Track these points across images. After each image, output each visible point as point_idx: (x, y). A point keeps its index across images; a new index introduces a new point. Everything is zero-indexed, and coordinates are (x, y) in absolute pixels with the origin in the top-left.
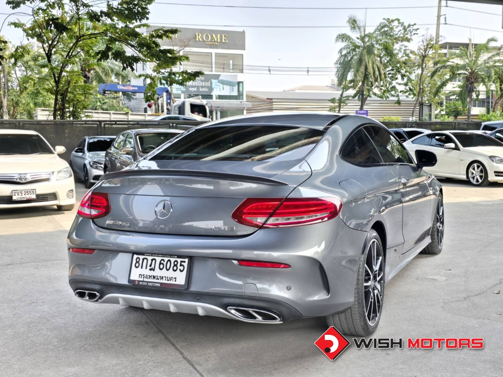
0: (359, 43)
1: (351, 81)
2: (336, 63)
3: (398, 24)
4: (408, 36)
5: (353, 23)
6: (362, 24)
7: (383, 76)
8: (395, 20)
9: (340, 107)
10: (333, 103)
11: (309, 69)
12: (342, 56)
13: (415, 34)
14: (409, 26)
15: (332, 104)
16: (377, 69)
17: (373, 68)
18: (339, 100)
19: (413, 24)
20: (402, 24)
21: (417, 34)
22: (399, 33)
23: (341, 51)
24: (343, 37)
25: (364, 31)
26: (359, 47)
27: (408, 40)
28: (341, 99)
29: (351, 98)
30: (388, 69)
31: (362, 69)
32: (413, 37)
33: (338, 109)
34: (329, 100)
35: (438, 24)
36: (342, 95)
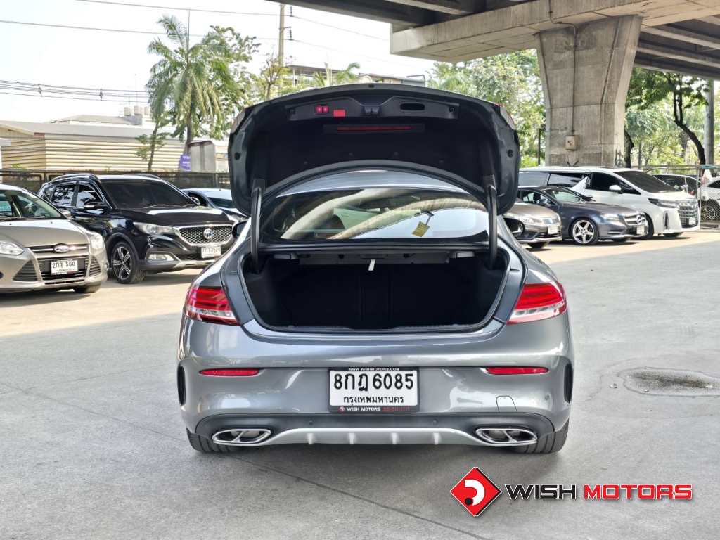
0: (179, 58)
1: (170, 113)
2: (149, 85)
3: (232, 36)
4: (246, 53)
5: (171, 26)
6: (183, 33)
7: (217, 108)
8: (227, 29)
9: (152, 148)
10: (143, 142)
11: (102, 92)
12: (156, 75)
13: (254, 51)
14: (247, 39)
15: (142, 145)
16: (208, 98)
17: (203, 95)
18: (150, 138)
19: (252, 37)
20: (238, 36)
21: (258, 51)
22: (234, 48)
23: (154, 69)
24: (157, 47)
25: (187, 41)
26: (181, 64)
27: (246, 59)
28: (155, 138)
29: (168, 137)
30: (221, 98)
31: (188, 94)
32: (253, 55)
33: (150, 152)
34: (136, 138)
35: (281, 40)
36: (155, 132)
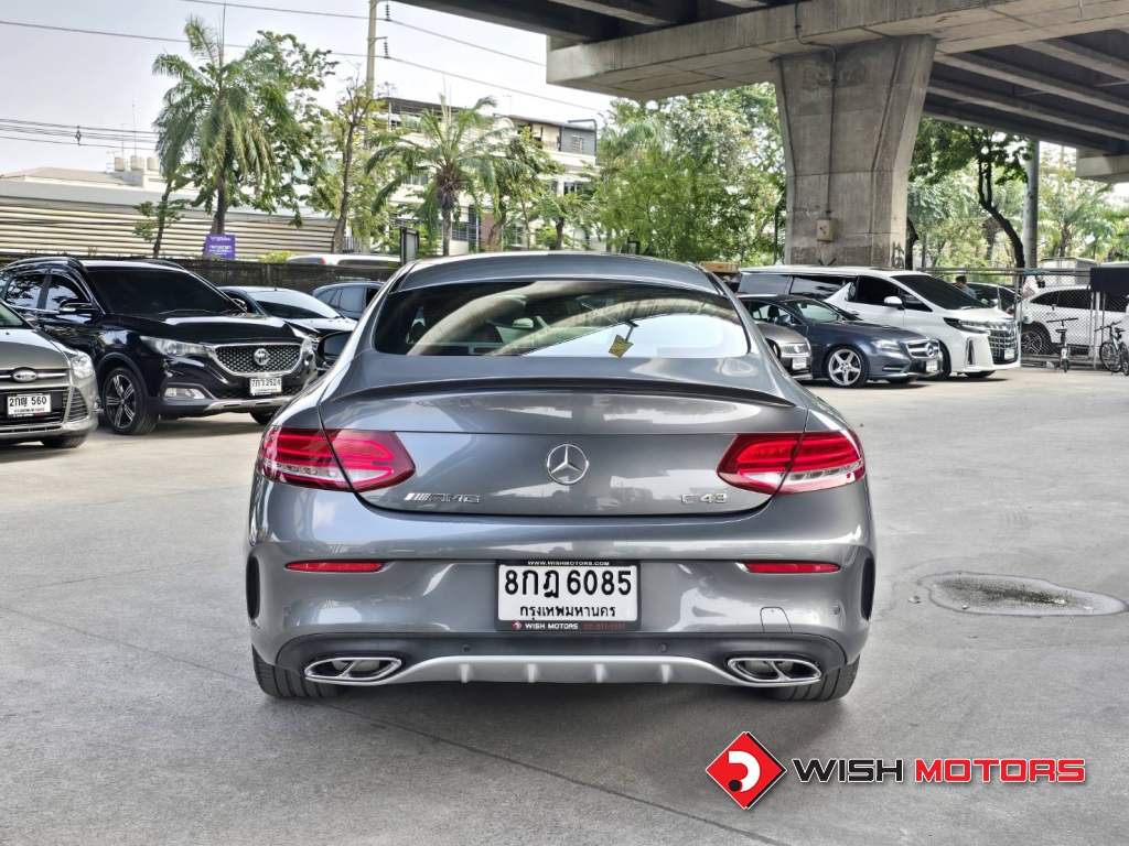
0: (207, 79)
1: (192, 166)
2: (158, 123)
3: (292, 48)
4: (314, 75)
5: (196, 34)
6: (215, 39)
7: (267, 161)
8: (284, 38)
9: (161, 223)
10: (145, 213)
11: (81, 130)
12: (171, 105)
13: (328, 73)
14: (317, 54)
15: (144, 217)
16: (252, 145)
17: (244, 140)
18: (158, 208)
19: (325, 51)
20: (302, 49)
21: (333, 74)
22: (295, 68)
23: (168, 96)
24: (171, 64)
25: (221, 55)
26: (209, 90)
27: (315, 85)
28: (165, 207)
29: (188, 206)
30: (274, 146)
31: (220, 142)
33: (157, 230)
34: (136, 207)
35: (371, 57)
36: (165, 197)
